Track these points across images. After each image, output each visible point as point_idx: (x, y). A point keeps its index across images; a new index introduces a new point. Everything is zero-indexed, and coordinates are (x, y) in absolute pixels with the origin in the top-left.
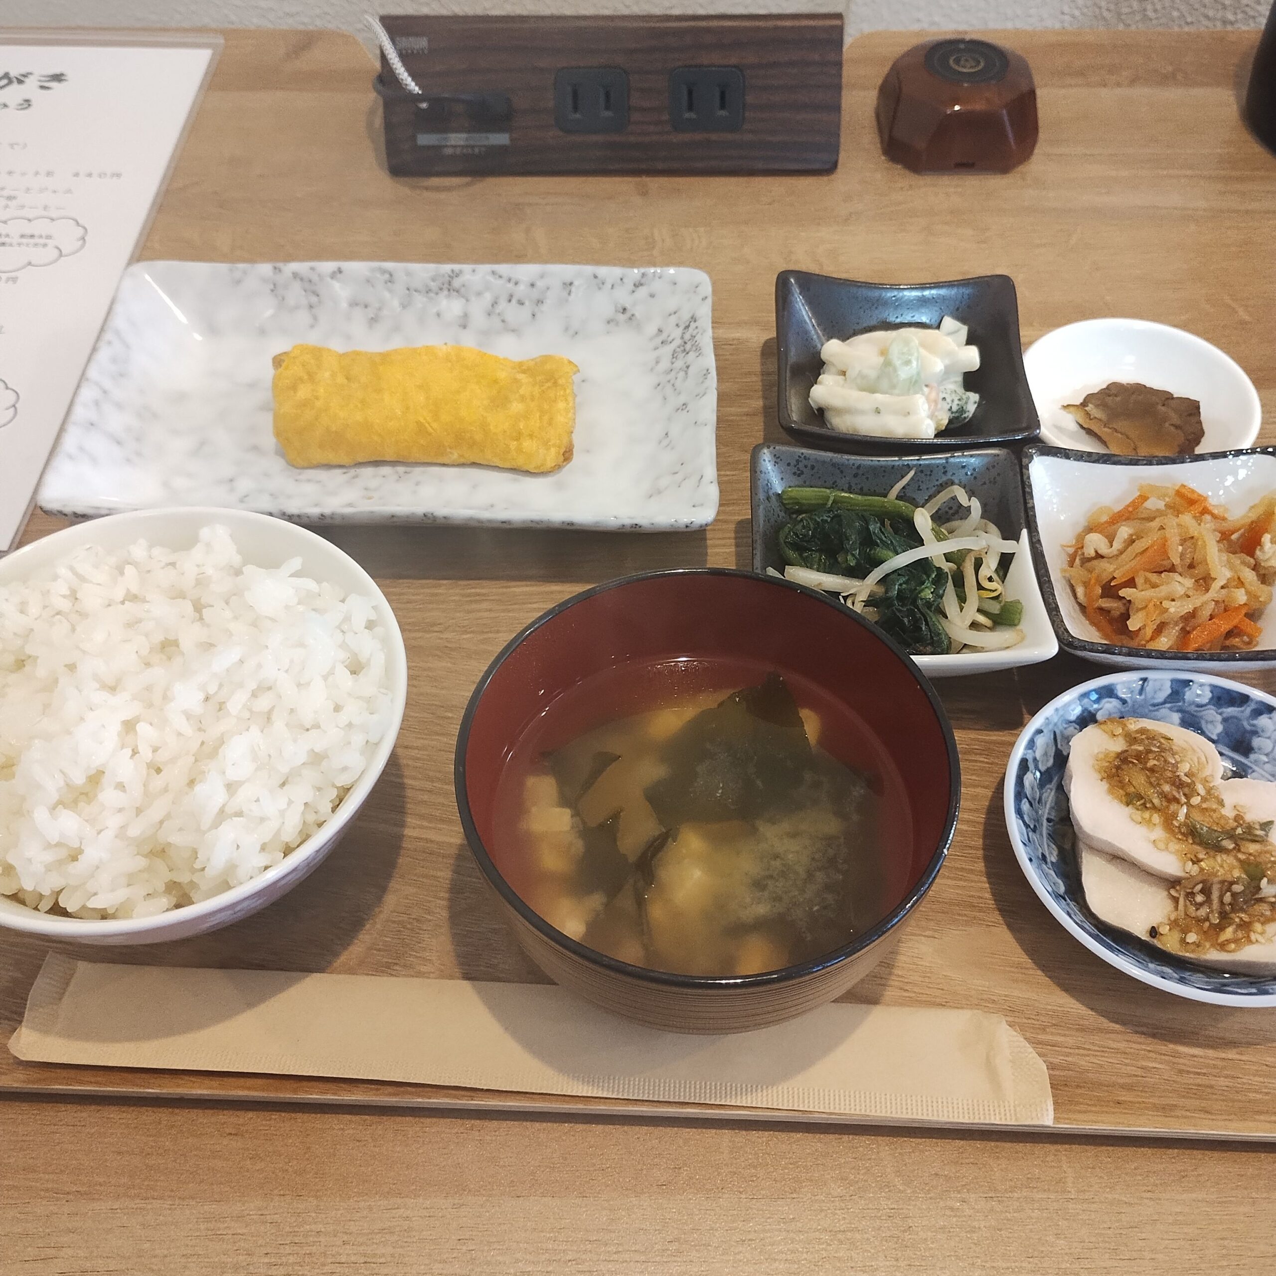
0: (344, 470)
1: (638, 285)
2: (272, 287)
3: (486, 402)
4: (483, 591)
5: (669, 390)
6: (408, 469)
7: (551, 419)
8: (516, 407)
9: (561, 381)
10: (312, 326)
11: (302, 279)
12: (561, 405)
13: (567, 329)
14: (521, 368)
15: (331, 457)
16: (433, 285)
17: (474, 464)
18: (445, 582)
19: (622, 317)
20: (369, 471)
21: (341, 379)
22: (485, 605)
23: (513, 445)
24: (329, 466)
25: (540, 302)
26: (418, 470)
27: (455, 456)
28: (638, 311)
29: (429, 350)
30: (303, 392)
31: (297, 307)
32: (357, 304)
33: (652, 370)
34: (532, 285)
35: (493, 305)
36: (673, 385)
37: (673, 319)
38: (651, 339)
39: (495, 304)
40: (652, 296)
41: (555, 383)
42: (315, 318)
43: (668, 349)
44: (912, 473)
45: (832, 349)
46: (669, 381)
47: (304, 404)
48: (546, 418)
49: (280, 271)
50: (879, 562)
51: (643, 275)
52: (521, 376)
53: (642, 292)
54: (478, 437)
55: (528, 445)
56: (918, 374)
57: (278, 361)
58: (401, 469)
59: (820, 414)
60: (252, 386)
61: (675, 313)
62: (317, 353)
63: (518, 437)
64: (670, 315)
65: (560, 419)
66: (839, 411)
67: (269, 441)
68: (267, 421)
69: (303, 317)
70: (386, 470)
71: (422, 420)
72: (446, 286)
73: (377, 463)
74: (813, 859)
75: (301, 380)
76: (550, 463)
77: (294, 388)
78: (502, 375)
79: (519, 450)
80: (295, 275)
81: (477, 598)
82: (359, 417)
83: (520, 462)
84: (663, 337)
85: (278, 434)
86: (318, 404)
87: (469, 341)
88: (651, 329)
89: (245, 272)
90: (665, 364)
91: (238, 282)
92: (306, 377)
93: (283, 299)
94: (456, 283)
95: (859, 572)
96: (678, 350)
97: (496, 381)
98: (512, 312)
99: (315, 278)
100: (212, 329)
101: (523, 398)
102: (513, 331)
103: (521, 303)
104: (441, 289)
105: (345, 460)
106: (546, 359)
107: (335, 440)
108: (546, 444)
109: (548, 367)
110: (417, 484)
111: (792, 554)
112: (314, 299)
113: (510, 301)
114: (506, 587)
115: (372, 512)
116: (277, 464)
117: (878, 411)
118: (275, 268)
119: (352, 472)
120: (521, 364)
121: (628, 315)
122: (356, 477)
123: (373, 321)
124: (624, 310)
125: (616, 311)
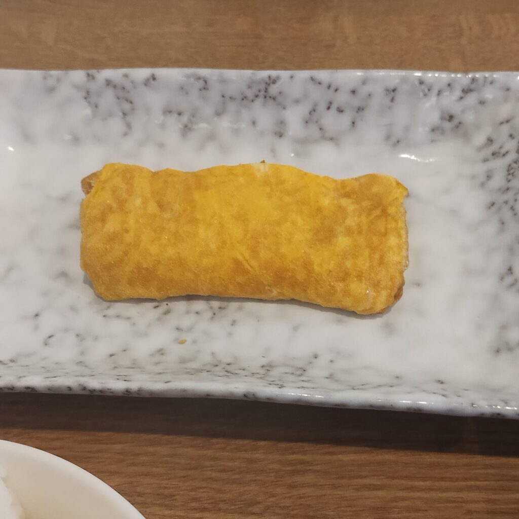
0: (155, 304)
1: (466, 91)
2: (84, 94)
5: (507, 214)
6: (223, 304)
7: (382, 257)
11: (115, 87)
13: (388, 137)
14: (345, 190)
16: (250, 93)
17: (293, 301)
19: (447, 125)
20: (180, 306)
24: (140, 300)
25: (360, 109)
26: (234, 305)
28: (469, 118)
29: (246, 169)
32: (170, 112)
33: (483, 185)
34: (353, 92)
35: (310, 113)
36: (512, 208)
37: (505, 129)
38: (479, 149)
39: (313, 110)
40: (482, 103)
42: (129, 126)
43: (500, 165)
46: (506, 202)
47: (113, 238)
48: (377, 256)
49: (93, 78)
51: (474, 80)
52: (345, 202)
53: (472, 99)
54: (301, 275)
55: (356, 287)
57: (87, 184)
58: (216, 304)
61: (508, 121)
63: (345, 277)
64: (502, 123)
65: (393, 258)
68: (75, 239)
69: (116, 125)
70: (199, 305)
71: (240, 258)
72: (262, 93)
73: (190, 298)
75: (110, 209)
77: (103, 219)
78: (326, 202)
80: (108, 83)
83: (347, 303)
84: (494, 147)
85: (85, 266)
87: (287, 156)
88: (480, 139)
89: (59, 80)
90: (498, 180)
91: (52, 90)
92: (115, 205)
93: (96, 106)
94: (274, 90)
96: (514, 165)
97: (319, 210)
98: (330, 120)
99: (128, 86)
102: (331, 139)
103: (340, 111)
104: (257, 96)
106: (373, 179)
107: (145, 276)
108: (376, 285)
109: (375, 189)
112: (127, 106)
113: (329, 108)
115: (185, 391)
118: (88, 75)
119: (164, 307)
121: (455, 122)
122: (167, 312)
124: (451, 118)
125: (442, 118)
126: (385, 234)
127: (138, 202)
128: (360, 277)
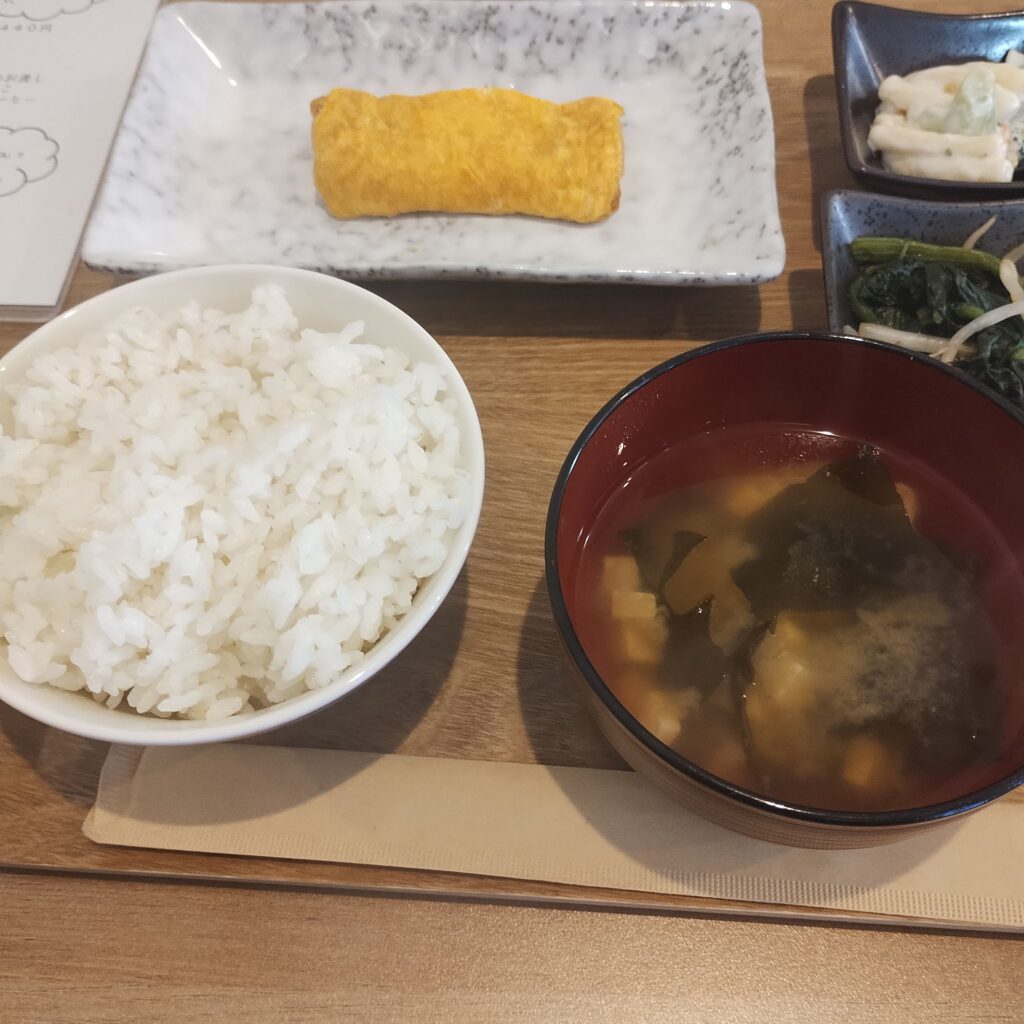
0: (386, 221)
1: (682, 20)
2: (303, 27)
3: (531, 148)
4: (532, 348)
5: (717, 133)
6: (451, 220)
7: (599, 166)
8: (563, 153)
9: (609, 125)
10: (346, 70)
11: (335, 19)
12: (609, 150)
13: (607, 69)
14: (565, 111)
15: (373, 207)
16: (470, 25)
17: (519, 215)
18: (491, 338)
19: (664, 56)
20: (410, 223)
21: (381, 125)
22: (534, 363)
23: (560, 193)
24: (370, 217)
25: (580, 40)
26: (461, 221)
27: (499, 205)
28: (683, 48)
29: (470, 94)
30: (344, 140)
31: (329, 50)
32: (391, 45)
33: (697, 112)
34: (572, 22)
35: (530, 45)
36: (723, 128)
37: (719, 57)
38: (695, 79)
39: (533, 43)
40: (697, 32)
41: (602, 127)
42: (349, 61)
43: (713, 91)
44: (992, 222)
45: (892, 86)
46: (717, 124)
47: (345, 152)
48: (595, 164)
49: (313, 10)
50: (967, 320)
51: (689, 9)
52: (566, 120)
53: (687, 27)
54: (525, 184)
55: (577, 193)
56: (993, 112)
57: (316, 107)
58: (443, 220)
59: (877, 156)
60: (289, 133)
61: (721, 50)
62: (356, 97)
63: (565, 184)
64: (715, 52)
65: (609, 165)
66: (902, 154)
67: (308, 190)
68: (305, 171)
69: (337, 60)
70: (428, 221)
71: (466, 167)
72: (483, 24)
73: (419, 214)
74: (923, 653)
75: (342, 126)
76: (598, 213)
77: (335, 135)
78: (547, 119)
79: (567, 199)
80: (328, 15)
81: (526, 355)
82: (401, 164)
83: (567, 211)
84: (709, 75)
85: (320, 182)
86: (362, 151)
87: (507, 83)
88: (694, 68)
89: (277, 12)
90: (711, 106)
91: (270, 23)
92: (346, 123)
93: (316, 40)
94: (493, 20)
95: (946, 332)
96: (727, 90)
97: (540, 126)
98: (551, 52)
99: (349, 18)
100: (245, 74)
101: (569, 144)
102: (551, 72)
103: (560, 42)
104: (477, 28)
105: (387, 211)
106: (590, 101)
107: (378, 188)
108: (594, 192)
109: (594, 108)
110: (462, 235)
111: (865, 310)
112: (348, 41)
113: (548, 39)
114: (556, 344)
115: (423, 268)
116: (317, 215)
117: (948, 153)
118: (307, 7)
119: (395, 223)
120: (563, 108)
121: (671, 52)
122: (398, 228)
123: (408, 63)
124: (667, 48)
125: (659, 49)
126: (603, 146)
127: (367, 120)
128: (579, 184)
